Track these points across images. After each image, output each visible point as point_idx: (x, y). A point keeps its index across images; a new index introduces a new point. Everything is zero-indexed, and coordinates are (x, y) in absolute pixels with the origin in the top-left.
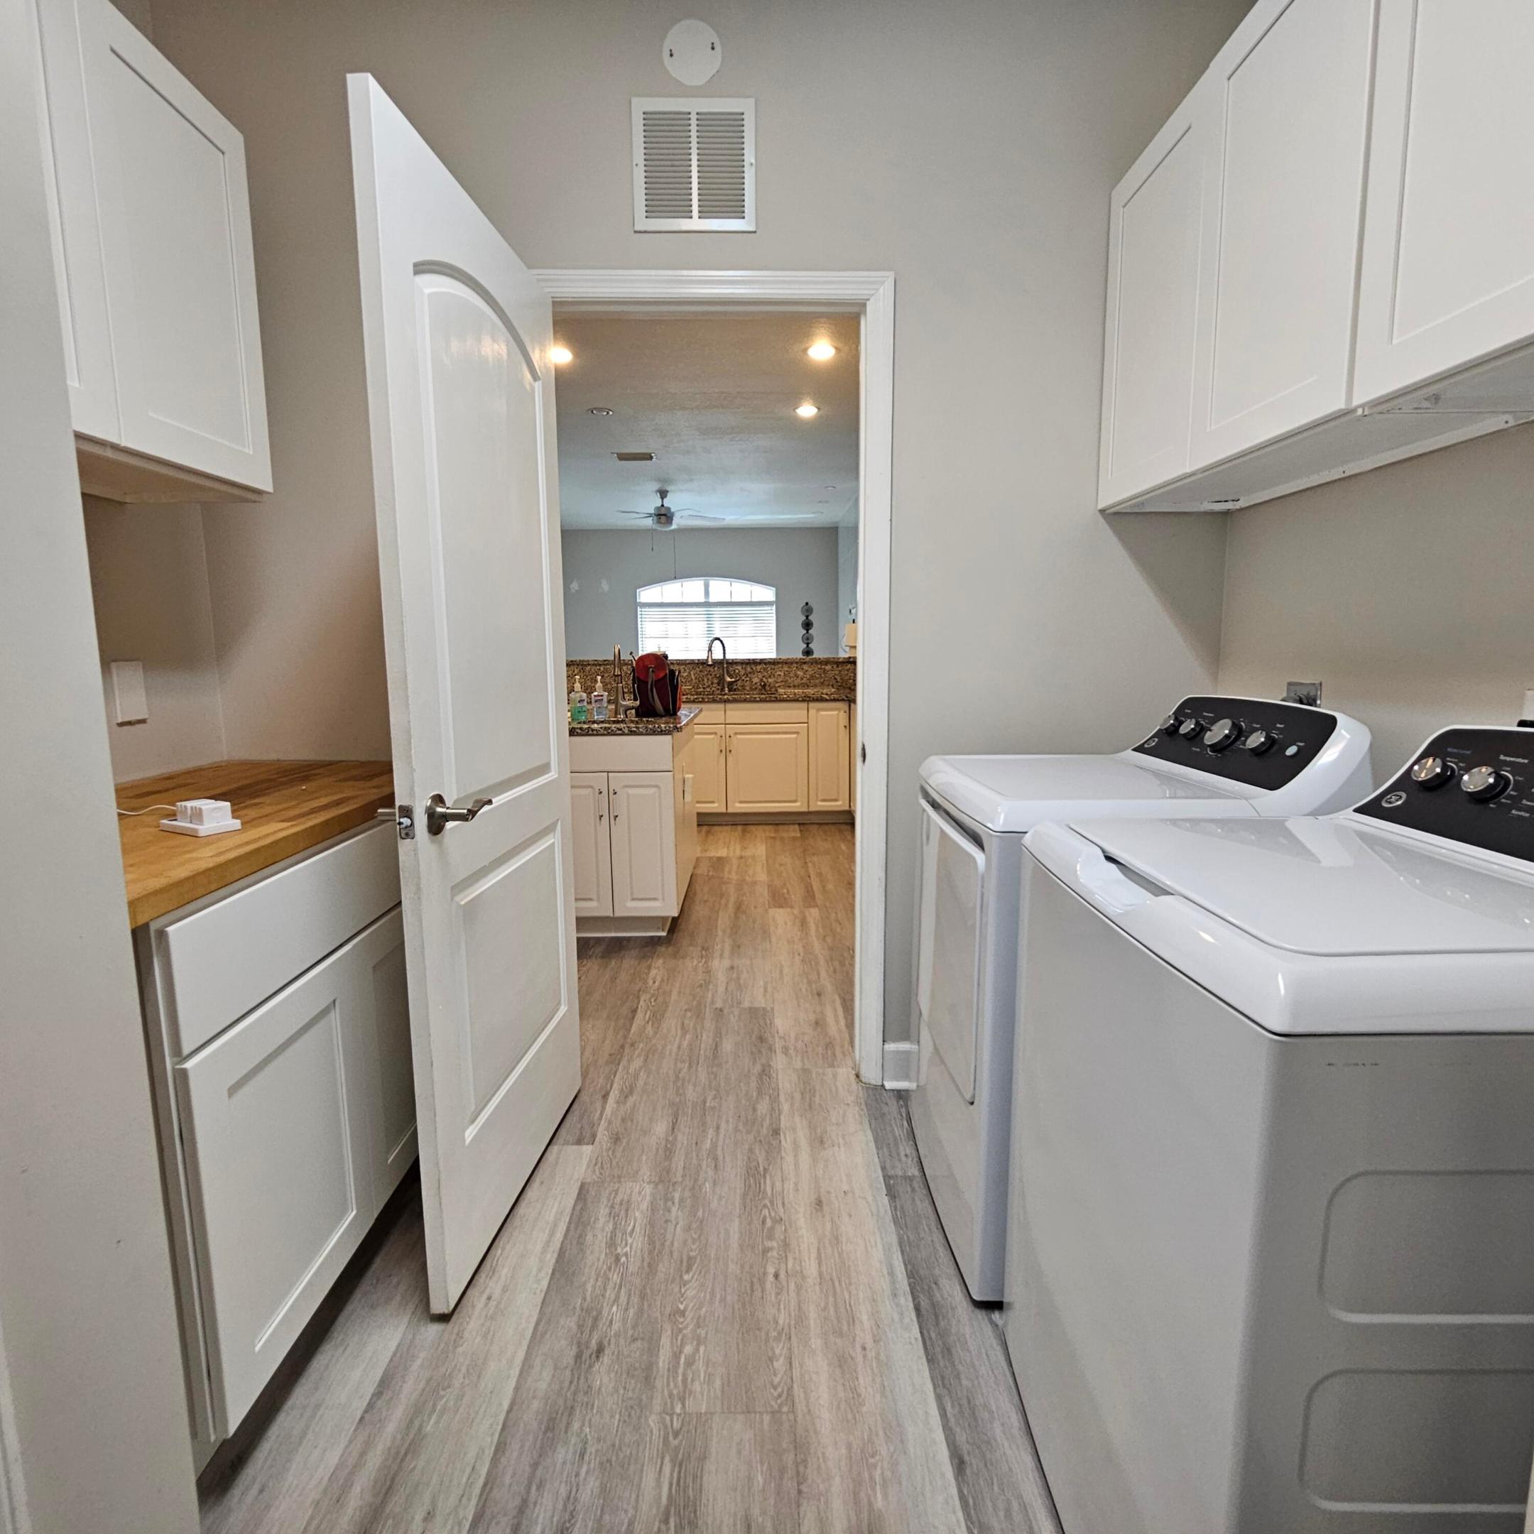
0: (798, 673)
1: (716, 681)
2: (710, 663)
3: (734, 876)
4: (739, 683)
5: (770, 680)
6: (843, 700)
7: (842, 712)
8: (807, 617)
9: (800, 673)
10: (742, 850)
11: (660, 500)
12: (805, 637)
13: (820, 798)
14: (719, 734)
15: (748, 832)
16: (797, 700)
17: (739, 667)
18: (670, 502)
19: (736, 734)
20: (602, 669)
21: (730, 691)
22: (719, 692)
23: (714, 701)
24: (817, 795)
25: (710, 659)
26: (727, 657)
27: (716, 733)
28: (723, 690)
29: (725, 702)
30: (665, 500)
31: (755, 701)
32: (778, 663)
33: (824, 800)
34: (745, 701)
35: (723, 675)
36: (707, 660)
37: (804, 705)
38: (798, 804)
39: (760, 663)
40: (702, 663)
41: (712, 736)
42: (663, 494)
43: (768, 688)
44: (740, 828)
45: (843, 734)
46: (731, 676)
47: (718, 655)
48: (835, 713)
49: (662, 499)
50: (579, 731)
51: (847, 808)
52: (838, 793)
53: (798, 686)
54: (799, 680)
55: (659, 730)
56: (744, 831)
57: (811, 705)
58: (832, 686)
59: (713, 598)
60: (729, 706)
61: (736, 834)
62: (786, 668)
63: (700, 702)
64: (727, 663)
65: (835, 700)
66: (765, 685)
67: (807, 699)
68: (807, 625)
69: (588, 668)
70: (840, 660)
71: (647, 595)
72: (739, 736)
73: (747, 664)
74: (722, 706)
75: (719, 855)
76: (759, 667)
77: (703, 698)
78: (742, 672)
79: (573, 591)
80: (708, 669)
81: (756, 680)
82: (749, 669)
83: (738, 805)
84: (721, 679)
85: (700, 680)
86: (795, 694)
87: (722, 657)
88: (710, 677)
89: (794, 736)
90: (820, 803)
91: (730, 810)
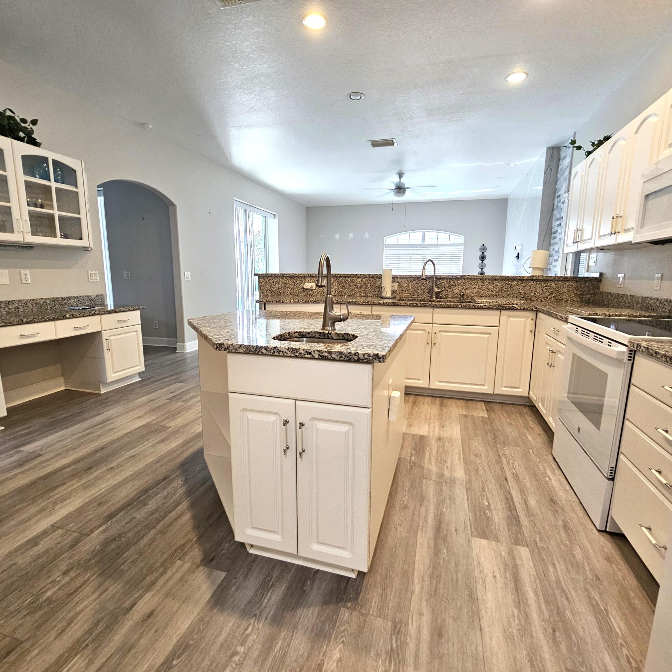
0: (490, 287)
1: (427, 291)
2: (424, 278)
3: (434, 468)
4: (444, 292)
5: (467, 291)
6: (532, 310)
7: (530, 319)
8: (483, 253)
9: (491, 287)
10: (440, 430)
11: (399, 179)
12: (481, 265)
13: (504, 385)
14: (427, 332)
15: (445, 407)
16: (492, 309)
17: (444, 281)
18: (405, 181)
19: (440, 331)
20: (349, 280)
21: (437, 298)
22: (429, 298)
23: (425, 306)
24: (502, 383)
25: (424, 275)
26: (436, 274)
27: (424, 330)
28: (431, 297)
29: (434, 307)
30: (402, 179)
31: (457, 307)
32: (475, 279)
33: (506, 387)
34: (449, 307)
35: (433, 286)
36: (421, 276)
37: (498, 312)
38: (485, 387)
39: (461, 279)
40: (418, 278)
41: (422, 332)
42: (401, 175)
43: (465, 297)
44: (438, 400)
45: (529, 337)
46: (438, 288)
47: (429, 272)
48: (524, 320)
49: (400, 178)
50: (264, 351)
51: (527, 395)
52: (520, 382)
53: (489, 297)
54: (490, 292)
55: (356, 358)
56: (441, 405)
57: (503, 312)
58: (516, 298)
59: (427, 242)
60: (436, 310)
61: (435, 407)
62: (480, 283)
63: (414, 306)
64: (436, 278)
65: (524, 309)
66: (464, 295)
67: (500, 308)
68: (483, 258)
69: (341, 279)
70: (525, 278)
71: (390, 240)
72: (442, 333)
73: (451, 279)
74: (430, 310)
75: (421, 433)
76: (460, 282)
77: (416, 304)
78: (447, 285)
79: (350, 238)
80: (422, 282)
81: (456, 291)
82: (452, 283)
83: (438, 383)
84: (431, 290)
85: (415, 290)
86: (490, 303)
87: (433, 274)
88: (422, 287)
89: (487, 336)
90: (503, 389)
91: (431, 387)
